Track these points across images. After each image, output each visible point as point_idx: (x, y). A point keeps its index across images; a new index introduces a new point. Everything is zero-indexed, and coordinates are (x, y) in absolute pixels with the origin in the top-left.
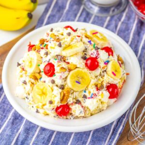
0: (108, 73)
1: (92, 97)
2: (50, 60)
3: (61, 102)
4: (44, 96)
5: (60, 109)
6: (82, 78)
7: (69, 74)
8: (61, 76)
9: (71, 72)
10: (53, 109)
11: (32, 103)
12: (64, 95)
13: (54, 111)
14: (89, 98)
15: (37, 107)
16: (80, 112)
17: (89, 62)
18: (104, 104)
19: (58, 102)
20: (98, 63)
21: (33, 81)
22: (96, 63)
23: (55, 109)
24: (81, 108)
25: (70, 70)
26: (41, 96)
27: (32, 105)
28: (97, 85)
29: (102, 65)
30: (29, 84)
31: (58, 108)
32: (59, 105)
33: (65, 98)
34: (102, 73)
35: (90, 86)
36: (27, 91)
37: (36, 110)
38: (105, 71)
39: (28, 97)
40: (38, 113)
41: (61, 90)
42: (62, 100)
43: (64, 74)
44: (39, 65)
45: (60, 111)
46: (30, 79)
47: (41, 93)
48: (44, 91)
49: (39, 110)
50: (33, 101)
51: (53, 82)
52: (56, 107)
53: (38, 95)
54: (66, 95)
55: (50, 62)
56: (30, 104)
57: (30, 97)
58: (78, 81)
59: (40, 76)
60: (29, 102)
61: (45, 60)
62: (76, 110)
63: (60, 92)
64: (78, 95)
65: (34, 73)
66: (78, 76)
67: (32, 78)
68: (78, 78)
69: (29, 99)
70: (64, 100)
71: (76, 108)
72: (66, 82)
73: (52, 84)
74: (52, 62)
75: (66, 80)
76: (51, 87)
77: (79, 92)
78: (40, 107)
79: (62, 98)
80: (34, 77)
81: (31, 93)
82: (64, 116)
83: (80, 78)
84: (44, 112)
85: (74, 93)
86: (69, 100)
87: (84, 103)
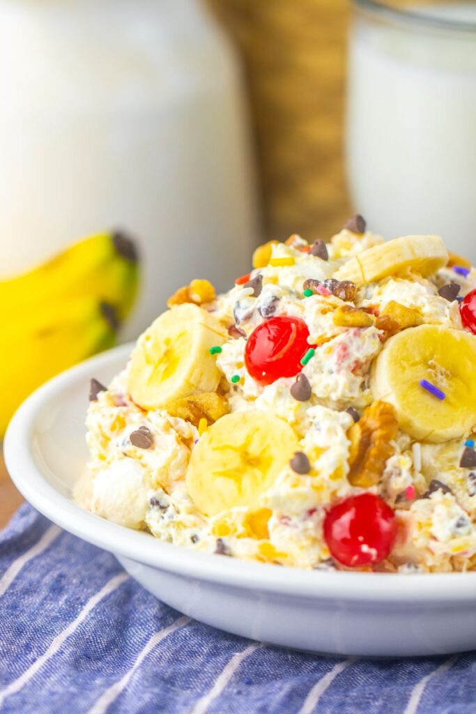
2: (276, 299)
3: (352, 477)
4: (257, 472)
7: (382, 349)
8: (345, 349)
9: (393, 342)
10: (311, 512)
11: (188, 519)
12: (366, 443)
13: (313, 526)
15: (223, 529)
19: (336, 475)
21: (187, 428)
23: (322, 515)
26: (238, 480)
27: (188, 533)
30: (167, 444)
32: (345, 490)
33: (373, 451)
36: (155, 476)
37: (213, 547)
39: (166, 499)
40: (225, 557)
41: (346, 418)
42: (357, 466)
43: (357, 342)
44: (217, 351)
46: (171, 419)
47: (236, 461)
48: (254, 450)
49: (229, 541)
50: (194, 511)
51: (304, 394)
52: (326, 500)
53: (220, 480)
54: (377, 434)
55: (277, 314)
56: (180, 525)
57: (172, 499)
58: (430, 382)
59: (225, 403)
60: (171, 517)
61: (250, 309)
62: (435, 520)
63: (343, 426)
64: (436, 459)
65: (192, 394)
66: (430, 362)
67: (181, 417)
68: (430, 370)
69: (170, 510)
70: (368, 464)
71: (433, 511)
72: (367, 391)
73: (296, 403)
74: (288, 308)
75: (369, 381)
76: (291, 418)
77: (438, 447)
78: (236, 530)
79: (356, 453)
80: (191, 409)
81: (181, 478)
82: (371, 546)
83: (443, 370)
84: (261, 547)
85: (417, 446)
86: (396, 467)
87: (471, 495)
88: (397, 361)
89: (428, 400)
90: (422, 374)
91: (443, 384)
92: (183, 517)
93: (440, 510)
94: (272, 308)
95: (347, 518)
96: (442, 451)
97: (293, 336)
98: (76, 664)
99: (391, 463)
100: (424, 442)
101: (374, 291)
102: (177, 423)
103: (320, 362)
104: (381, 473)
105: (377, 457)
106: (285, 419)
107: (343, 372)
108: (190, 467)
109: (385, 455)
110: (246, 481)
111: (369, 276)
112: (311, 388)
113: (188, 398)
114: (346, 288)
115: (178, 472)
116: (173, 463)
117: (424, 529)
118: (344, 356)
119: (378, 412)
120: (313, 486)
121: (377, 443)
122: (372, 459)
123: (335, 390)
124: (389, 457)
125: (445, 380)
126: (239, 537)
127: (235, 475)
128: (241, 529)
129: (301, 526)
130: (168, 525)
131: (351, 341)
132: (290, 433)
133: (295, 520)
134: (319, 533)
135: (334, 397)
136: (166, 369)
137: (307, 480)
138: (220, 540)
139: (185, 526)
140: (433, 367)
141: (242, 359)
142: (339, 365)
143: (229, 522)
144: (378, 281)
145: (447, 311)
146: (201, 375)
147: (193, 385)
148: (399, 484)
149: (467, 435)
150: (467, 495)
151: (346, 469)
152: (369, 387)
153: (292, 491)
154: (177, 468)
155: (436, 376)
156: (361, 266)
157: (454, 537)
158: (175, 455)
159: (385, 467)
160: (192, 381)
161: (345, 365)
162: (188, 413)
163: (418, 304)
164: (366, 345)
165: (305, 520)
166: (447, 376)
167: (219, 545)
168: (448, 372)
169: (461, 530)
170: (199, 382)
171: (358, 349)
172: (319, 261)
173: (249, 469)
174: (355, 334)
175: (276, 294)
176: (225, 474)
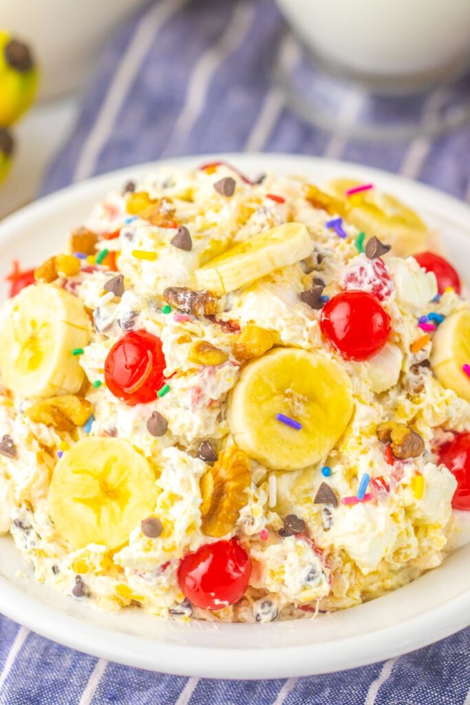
0: (441, 372)
1: (367, 497)
2: (135, 314)
3: (204, 529)
4: (115, 504)
5: (203, 567)
6: (311, 398)
7: (238, 380)
8: (199, 391)
9: (252, 370)
10: (164, 567)
11: (51, 548)
12: (219, 493)
13: (168, 578)
14: (350, 501)
15: (81, 567)
16: (305, 573)
17: (340, 316)
18: (432, 534)
19: (190, 528)
20: (386, 318)
21: (50, 436)
22: (379, 320)
23: (176, 567)
24: (310, 555)
25: (244, 359)
26: (98, 511)
27: (50, 563)
28: (389, 432)
29: (406, 330)
30: (29, 455)
31: (189, 561)
32: (198, 541)
33: (226, 503)
34: (410, 375)
35: (351, 441)
37: (72, 584)
38: (426, 363)
39: (29, 519)
40: (84, 599)
41: (200, 465)
42: (209, 517)
43: (213, 380)
44: (79, 353)
45: (204, 577)
46: (34, 427)
47: (95, 491)
48: (112, 479)
49: (87, 580)
50: (55, 539)
51: (159, 427)
52: (179, 555)
53: (80, 506)
54: (231, 485)
55: (136, 328)
56: (41, 554)
57: (38, 519)
58: (285, 413)
59: (88, 409)
60: (33, 543)
61: (109, 321)
62: (287, 569)
63: (195, 475)
64: (292, 491)
65: (55, 396)
66: (287, 391)
67: (44, 423)
68: (287, 400)
69: (33, 533)
70: (220, 515)
71: (285, 558)
72: (224, 423)
73: (153, 438)
74: (148, 323)
75: (225, 413)
76: (148, 454)
77: (295, 475)
78: (94, 568)
79: (208, 506)
80: (54, 415)
81: (44, 497)
82: (222, 599)
83: (301, 396)
84: (118, 588)
85: (273, 478)
86: (248, 516)
87: (325, 530)
88: (253, 398)
89: (285, 431)
90: (278, 405)
91: (301, 412)
92: (43, 545)
93: (293, 557)
94: (131, 323)
96: (298, 481)
97: (149, 365)
99: (244, 512)
100: (281, 472)
101: (234, 300)
102: (40, 432)
103: (176, 398)
104: (234, 522)
105: (230, 510)
106: (141, 452)
107: (198, 412)
108: (51, 487)
109: (236, 508)
110: (105, 512)
111: (229, 289)
112: (167, 423)
113: (51, 401)
114: (205, 302)
115: (40, 493)
116: (34, 486)
117: (276, 577)
118: (199, 398)
119: (231, 463)
120: (164, 549)
121: (230, 495)
122: (224, 512)
123: (190, 430)
124: (242, 507)
125: (302, 407)
126: (97, 574)
127: (95, 504)
128: (99, 569)
129: (155, 581)
130: (30, 553)
131: (205, 383)
132: (147, 469)
133: (148, 575)
134: (175, 581)
135: (190, 437)
136: (31, 359)
137: (158, 542)
138: (78, 577)
139: (46, 556)
140: (290, 396)
141: (102, 366)
142: (194, 406)
143: (87, 563)
144: (239, 291)
145: (306, 334)
146: (64, 378)
147: (56, 386)
148: (250, 530)
149: (323, 461)
150: (321, 529)
151: (199, 522)
152: (225, 418)
153: (144, 555)
154: (39, 489)
155: (293, 404)
156: (221, 278)
157: (304, 588)
158: (36, 477)
159: (238, 515)
160: (55, 383)
161: (200, 405)
162: (50, 420)
163: (276, 328)
164: (220, 384)
165: (158, 575)
166: (304, 402)
167: (78, 583)
168: (306, 399)
169: (311, 583)
170: (62, 383)
171: (213, 388)
172: (182, 254)
173: (108, 500)
174: (210, 373)
175: (136, 307)
176: (84, 501)
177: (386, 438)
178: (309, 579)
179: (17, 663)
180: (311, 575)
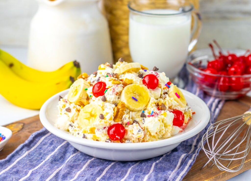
0: (170, 95)
1: (153, 116)
2: (100, 78)
3: (114, 120)
6: (140, 95)
7: (123, 89)
8: (114, 89)
9: (126, 88)
10: (105, 128)
12: (118, 112)
13: (105, 131)
14: (149, 116)
15: (85, 132)
16: (138, 130)
17: (147, 80)
18: (168, 127)
19: (110, 119)
20: (158, 80)
21: (79, 108)
22: (156, 81)
23: (107, 128)
24: (139, 127)
25: (125, 85)
26: (89, 120)
27: (77, 132)
29: (163, 85)
30: (74, 111)
31: (110, 128)
32: (113, 123)
33: (119, 113)
34: (163, 95)
35: (149, 105)
36: (70, 119)
37: (82, 136)
38: (166, 93)
39: (73, 124)
40: (85, 139)
41: (114, 106)
42: (115, 117)
43: (117, 88)
44: (86, 89)
46: (75, 106)
47: (89, 115)
48: (93, 113)
49: (86, 134)
50: (79, 127)
51: (105, 100)
52: (108, 125)
53: (85, 120)
54: (120, 110)
55: (100, 81)
56: (75, 130)
57: (75, 124)
58: (134, 97)
59: (88, 102)
60: (74, 129)
61: (94, 80)
62: (134, 130)
63: (113, 108)
64: (135, 115)
65: (81, 100)
66: (134, 92)
67: (78, 105)
68: (134, 94)
69: (73, 127)
70: (118, 117)
71: (133, 128)
72: (119, 99)
73: (103, 102)
74: (102, 80)
75: (120, 97)
76: (102, 106)
77: (136, 112)
78: (88, 132)
79: (115, 114)
80: (80, 103)
81: (77, 119)
82: (118, 136)
83: (138, 94)
84: (94, 136)
85: (131, 112)
86: (125, 117)
87: (143, 124)
88: (126, 92)
89: (134, 101)
90: (132, 95)
91: (137, 98)
92: (76, 129)
93: (135, 127)
94: (99, 80)
95: (113, 129)
96: (137, 113)
97: (103, 86)
98: (52, 162)
99: (124, 116)
100: (132, 111)
101: (123, 75)
102: (76, 106)
103: (108, 93)
104: (121, 119)
105: (120, 115)
106: (100, 106)
107: (114, 95)
108: (79, 117)
109: (122, 115)
110: (91, 120)
111: (122, 72)
112: (106, 99)
113: (80, 101)
114: (116, 75)
115: (76, 118)
116: (75, 116)
117: (131, 132)
118: (114, 91)
119: (121, 104)
120: (104, 122)
121: (120, 112)
122: (119, 116)
123: (111, 99)
124: (123, 115)
125: (138, 97)
126: (88, 133)
127: (88, 119)
128: (89, 132)
129: (102, 131)
130: (73, 130)
131: (115, 88)
132: (101, 109)
133: (101, 130)
134: (107, 133)
135: (111, 101)
136: (76, 94)
137: (103, 120)
138: (84, 134)
139: (77, 131)
140: (135, 94)
141: (92, 91)
142: (113, 93)
143: (86, 130)
144: (124, 73)
145: (139, 80)
146: (83, 95)
147: (81, 97)
148: (125, 121)
149: (143, 109)
150: (142, 124)
151: (113, 118)
152: (120, 98)
153: (99, 123)
154: (76, 117)
155: (136, 96)
156: (120, 70)
157: (138, 134)
158: (75, 114)
159: (122, 117)
160: (81, 96)
161: (114, 93)
162: (79, 104)
163: (132, 79)
164: (119, 89)
165: (103, 130)
166: (138, 96)
167: (84, 135)
168: (139, 95)
169: (139, 132)
170: (82, 97)
171: (117, 89)
172: (111, 69)
173: (92, 117)
174: (117, 86)
175: (100, 76)
176: (86, 118)
177: (158, 105)
178: (139, 131)
179: (68, 161)
180: (140, 130)
